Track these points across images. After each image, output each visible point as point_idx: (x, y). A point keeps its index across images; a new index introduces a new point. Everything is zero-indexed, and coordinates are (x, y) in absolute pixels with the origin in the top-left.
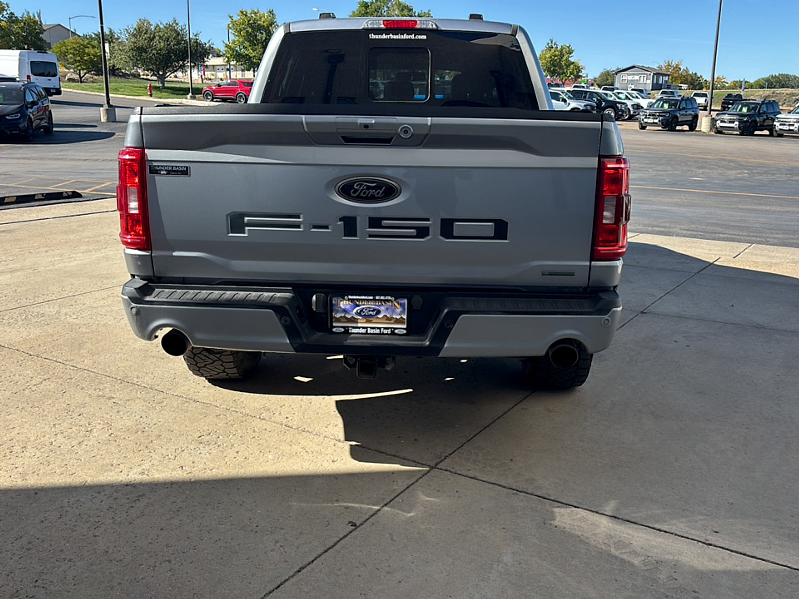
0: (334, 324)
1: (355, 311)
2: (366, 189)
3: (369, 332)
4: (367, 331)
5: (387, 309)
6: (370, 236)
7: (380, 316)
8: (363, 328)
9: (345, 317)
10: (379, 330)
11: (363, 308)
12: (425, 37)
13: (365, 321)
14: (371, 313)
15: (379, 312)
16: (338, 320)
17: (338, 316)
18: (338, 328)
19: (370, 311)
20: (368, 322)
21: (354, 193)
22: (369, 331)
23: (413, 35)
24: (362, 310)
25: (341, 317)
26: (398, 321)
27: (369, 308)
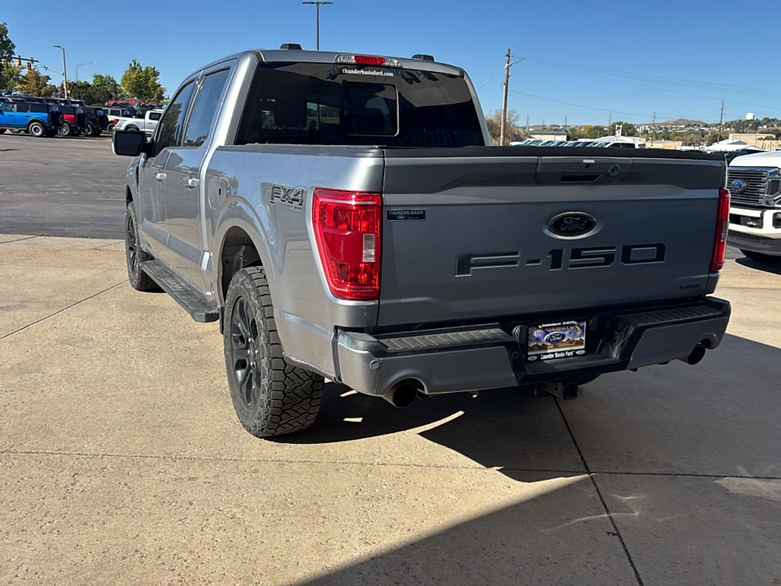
0: (529, 354)
1: (545, 338)
2: (574, 223)
3: (556, 357)
4: (554, 356)
5: (570, 333)
6: (571, 266)
7: (564, 340)
8: (552, 353)
9: (537, 345)
10: (564, 354)
11: (552, 335)
12: (391, 74)
13: (553, 346)
14: (558, 338)
15: (564, 336)
16: (532, 349)
17: (531, 345)
18: (532, 357)
19: (557, 336)
20: (555, 347)
21: (563, 227)
22: (557, 355)
23: (382, 72)
24: (551, 337)
25: (534, 345)
26: (579, 343)
27: (556, 334)
